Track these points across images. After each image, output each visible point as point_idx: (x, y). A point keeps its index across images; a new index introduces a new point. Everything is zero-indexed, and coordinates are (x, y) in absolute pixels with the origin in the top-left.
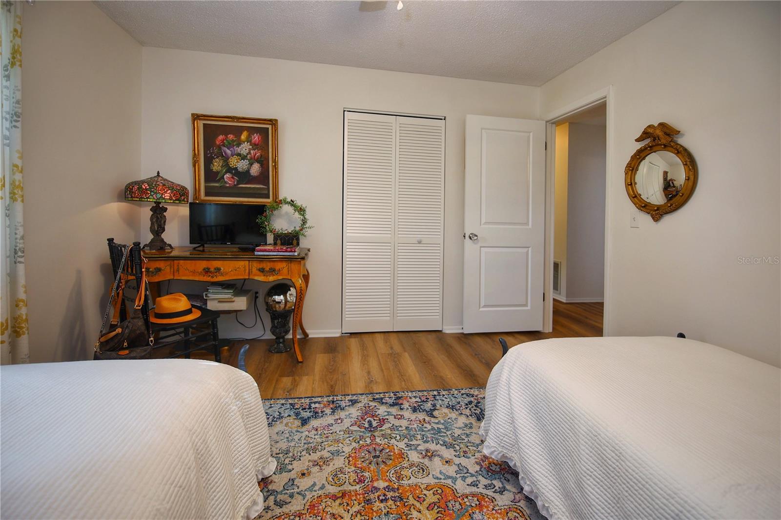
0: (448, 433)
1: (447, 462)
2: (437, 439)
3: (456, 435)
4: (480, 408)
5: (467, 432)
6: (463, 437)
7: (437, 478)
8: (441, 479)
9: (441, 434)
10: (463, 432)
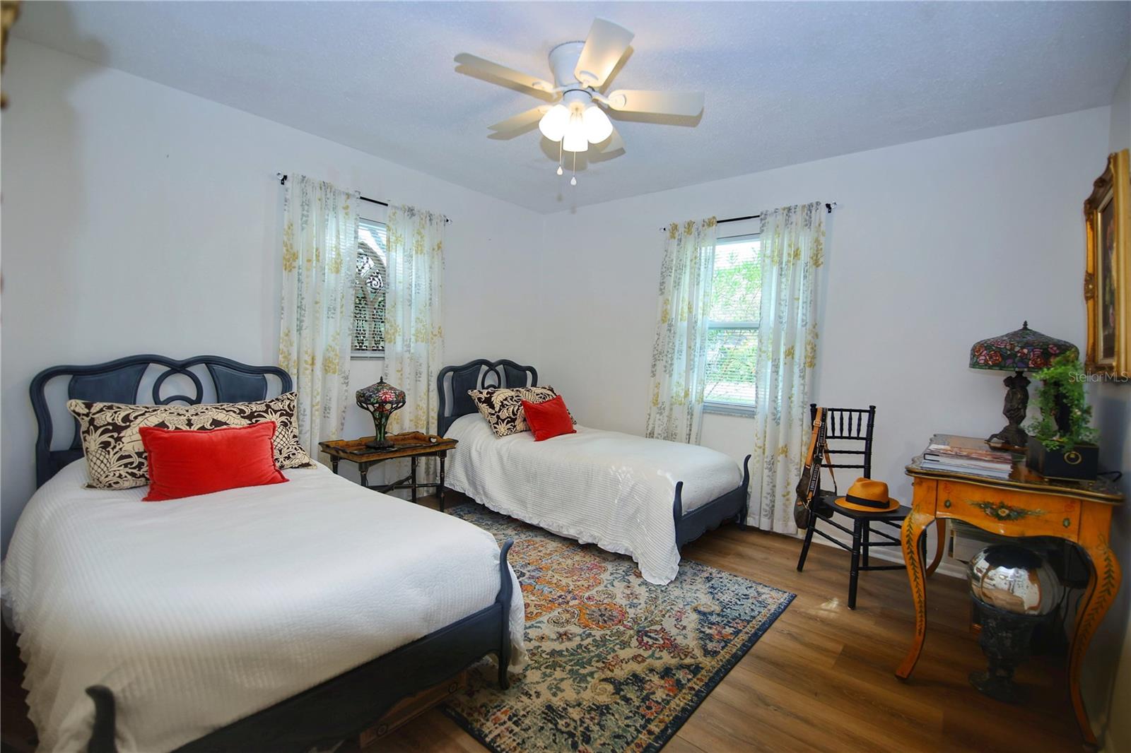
0: (568, 668)
1: (543, 638)
2: (572, 654)
3: (558, 669)
4: (563, 733)
5: (549, 679)
6: (548, 671)
7: (540, 622)
8: (537, 623)
9: (573, 662)
10: (554, 677)
